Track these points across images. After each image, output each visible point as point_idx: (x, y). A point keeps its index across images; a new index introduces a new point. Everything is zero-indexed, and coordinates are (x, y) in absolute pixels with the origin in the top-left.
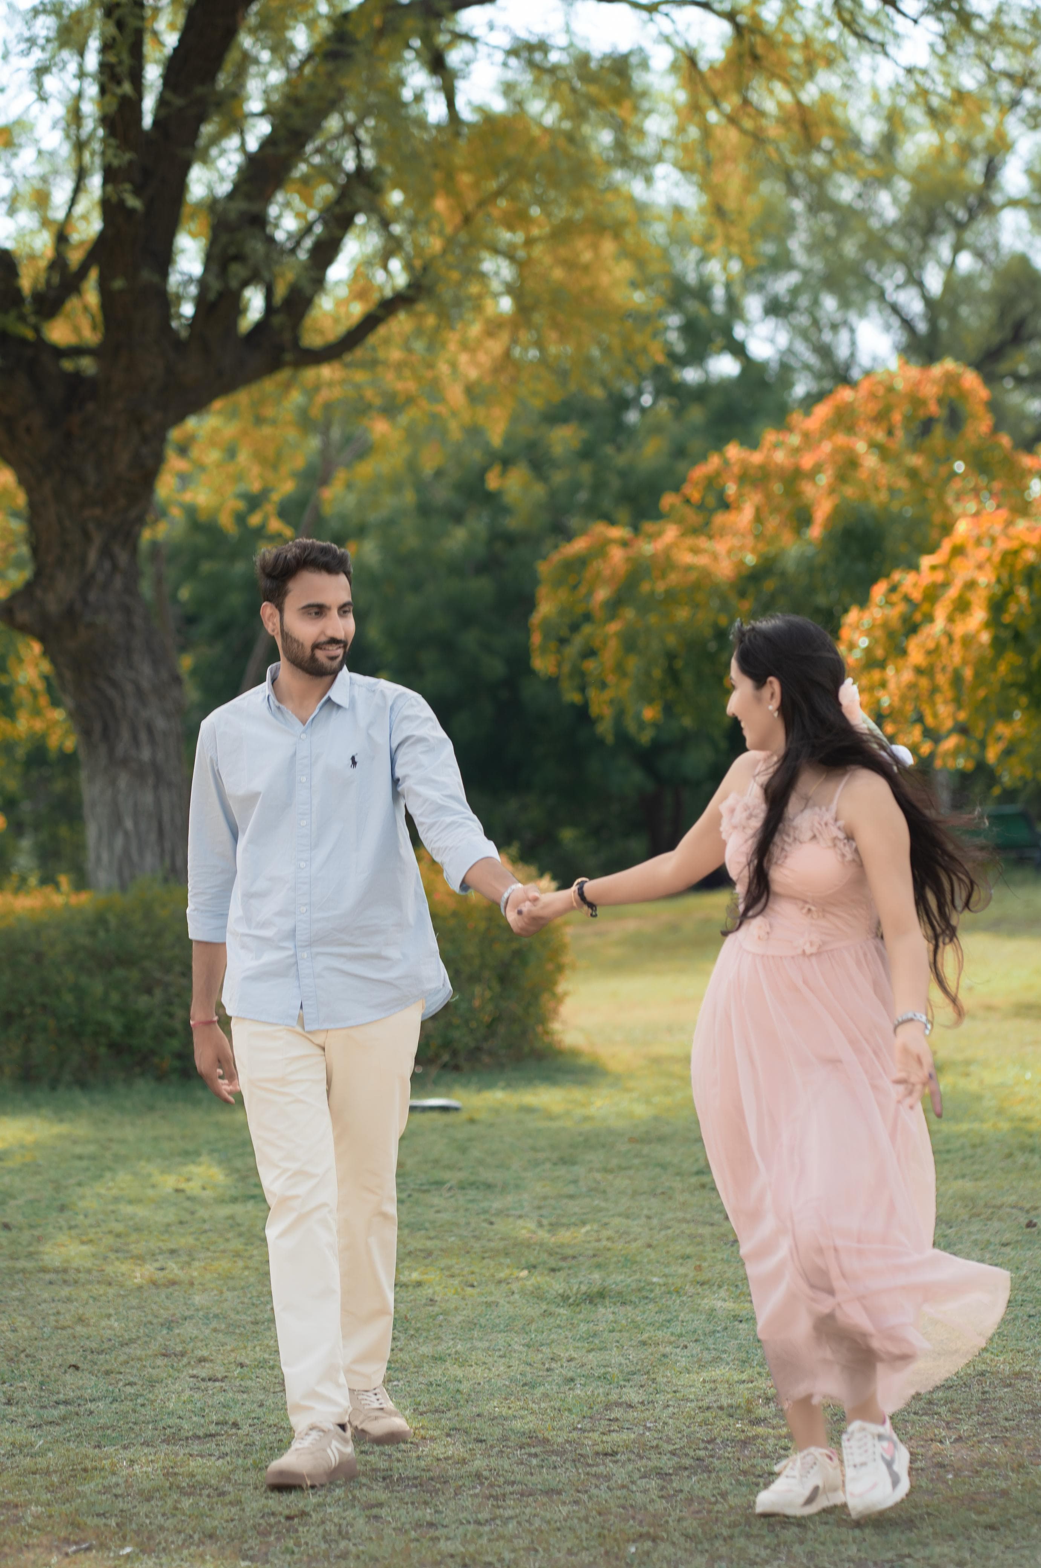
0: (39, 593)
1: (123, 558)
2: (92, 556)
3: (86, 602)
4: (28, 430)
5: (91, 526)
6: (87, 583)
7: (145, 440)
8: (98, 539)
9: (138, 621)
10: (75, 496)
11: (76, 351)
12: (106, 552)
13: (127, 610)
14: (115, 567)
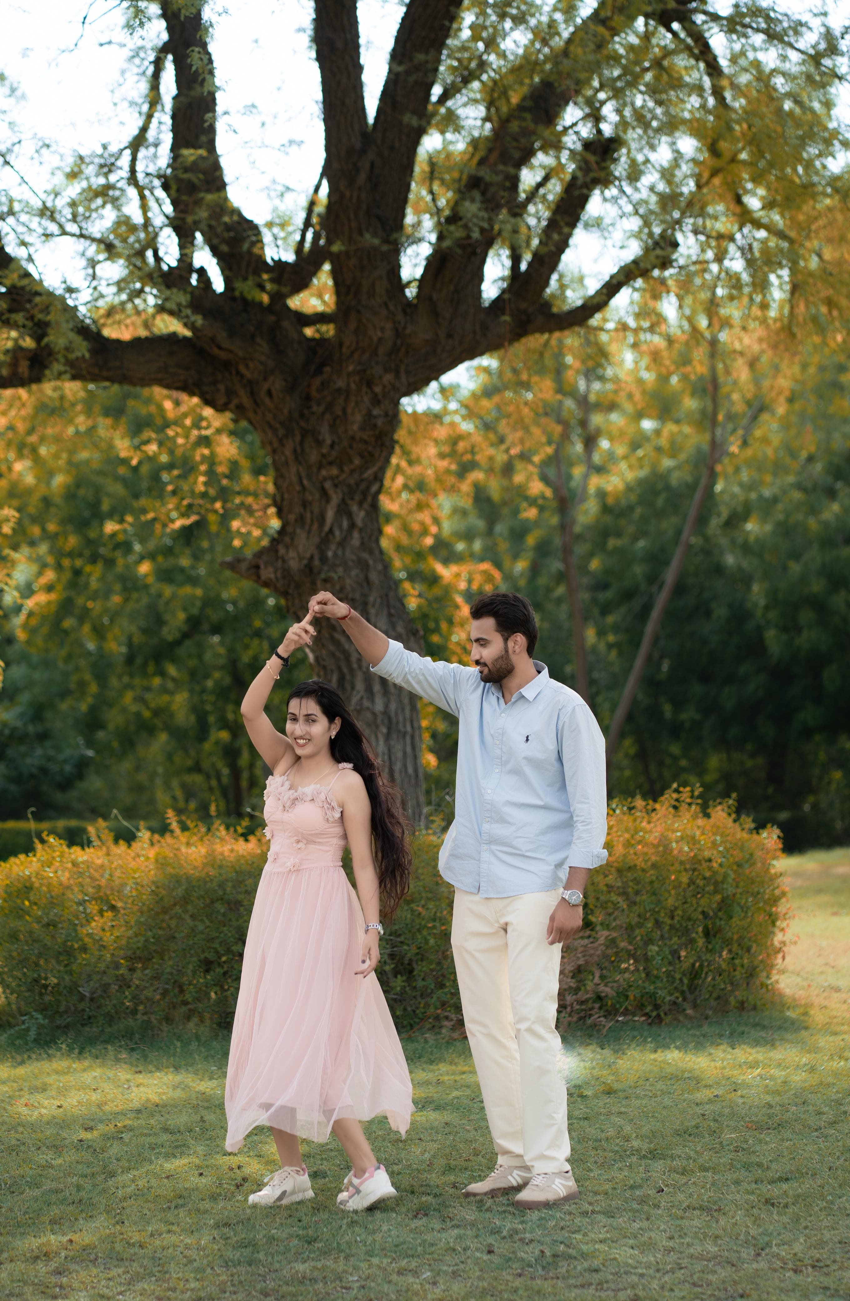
0: (282, 551)
1: (360, 516)
2: (330, 514)
3: (324, 559)
4: (269, 393)
5: (328, 485)
6: (325, 541)
7: (376, 401)
8: (335, 499)
9: (374, 576)
10: (314, 457)
11: (319, 318)
12: (343, 510)
13: (364, 566)
14: (352, 526)
